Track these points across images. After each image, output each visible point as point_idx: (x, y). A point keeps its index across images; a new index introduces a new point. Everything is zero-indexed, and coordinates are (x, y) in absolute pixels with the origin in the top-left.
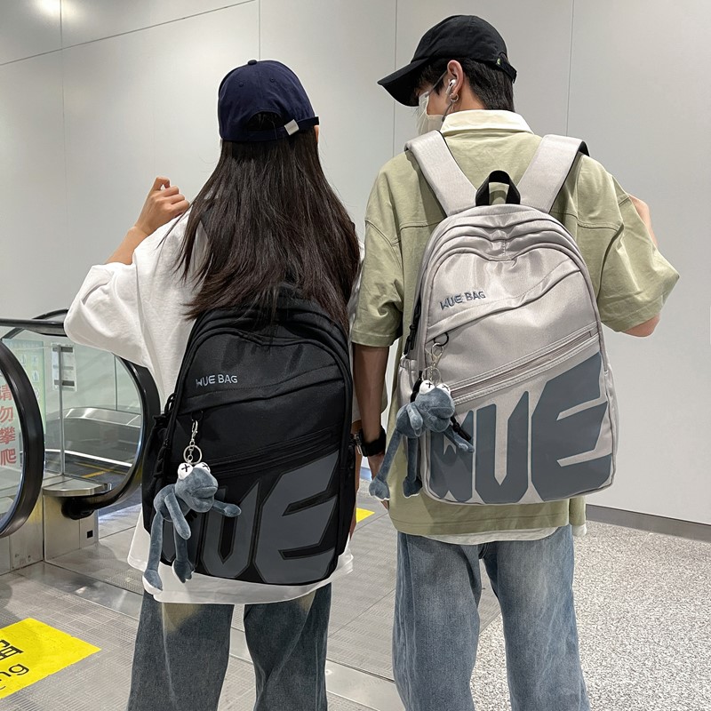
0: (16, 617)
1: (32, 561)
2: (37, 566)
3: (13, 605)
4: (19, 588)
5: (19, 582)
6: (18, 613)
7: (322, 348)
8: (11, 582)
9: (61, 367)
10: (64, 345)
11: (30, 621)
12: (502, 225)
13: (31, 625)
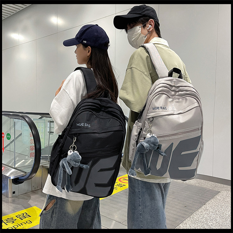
0: (31, 206)
1: (38, 189)
2: (40, 190)
3: (31, 202)
4: (33, 197)
5: (34, 195)
6: (32, 204)
7: (118, 120)
8: (31, 195)
9: (50, 127)
10: (51, 120)
11: (35, 207)
12: (175, 86)
13: (35, 208)
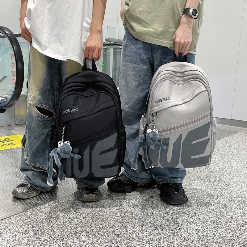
12: (180, 71)
